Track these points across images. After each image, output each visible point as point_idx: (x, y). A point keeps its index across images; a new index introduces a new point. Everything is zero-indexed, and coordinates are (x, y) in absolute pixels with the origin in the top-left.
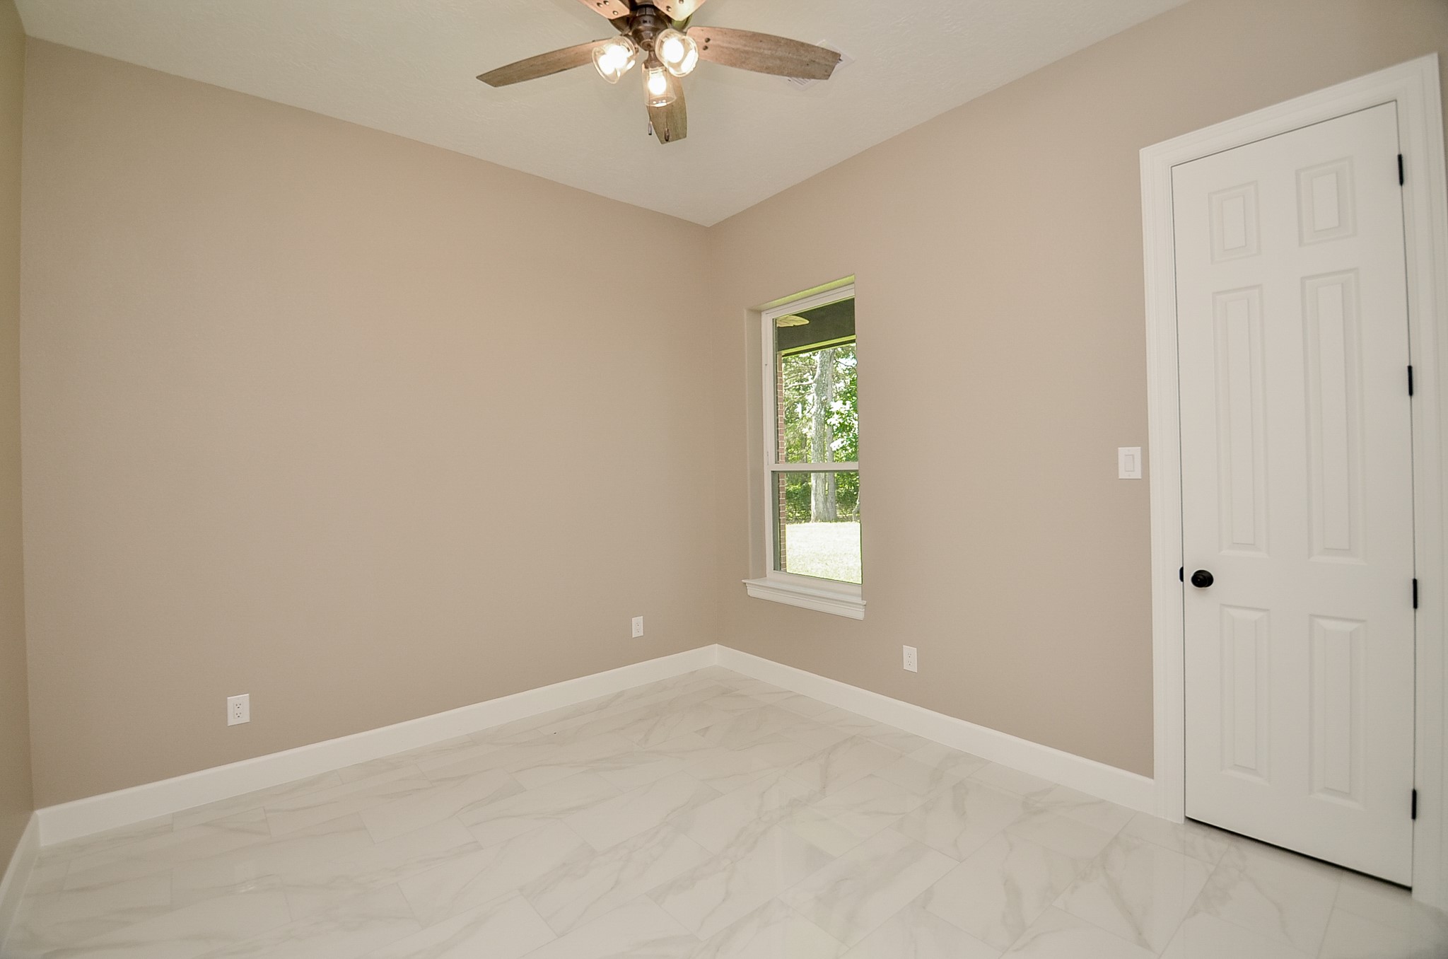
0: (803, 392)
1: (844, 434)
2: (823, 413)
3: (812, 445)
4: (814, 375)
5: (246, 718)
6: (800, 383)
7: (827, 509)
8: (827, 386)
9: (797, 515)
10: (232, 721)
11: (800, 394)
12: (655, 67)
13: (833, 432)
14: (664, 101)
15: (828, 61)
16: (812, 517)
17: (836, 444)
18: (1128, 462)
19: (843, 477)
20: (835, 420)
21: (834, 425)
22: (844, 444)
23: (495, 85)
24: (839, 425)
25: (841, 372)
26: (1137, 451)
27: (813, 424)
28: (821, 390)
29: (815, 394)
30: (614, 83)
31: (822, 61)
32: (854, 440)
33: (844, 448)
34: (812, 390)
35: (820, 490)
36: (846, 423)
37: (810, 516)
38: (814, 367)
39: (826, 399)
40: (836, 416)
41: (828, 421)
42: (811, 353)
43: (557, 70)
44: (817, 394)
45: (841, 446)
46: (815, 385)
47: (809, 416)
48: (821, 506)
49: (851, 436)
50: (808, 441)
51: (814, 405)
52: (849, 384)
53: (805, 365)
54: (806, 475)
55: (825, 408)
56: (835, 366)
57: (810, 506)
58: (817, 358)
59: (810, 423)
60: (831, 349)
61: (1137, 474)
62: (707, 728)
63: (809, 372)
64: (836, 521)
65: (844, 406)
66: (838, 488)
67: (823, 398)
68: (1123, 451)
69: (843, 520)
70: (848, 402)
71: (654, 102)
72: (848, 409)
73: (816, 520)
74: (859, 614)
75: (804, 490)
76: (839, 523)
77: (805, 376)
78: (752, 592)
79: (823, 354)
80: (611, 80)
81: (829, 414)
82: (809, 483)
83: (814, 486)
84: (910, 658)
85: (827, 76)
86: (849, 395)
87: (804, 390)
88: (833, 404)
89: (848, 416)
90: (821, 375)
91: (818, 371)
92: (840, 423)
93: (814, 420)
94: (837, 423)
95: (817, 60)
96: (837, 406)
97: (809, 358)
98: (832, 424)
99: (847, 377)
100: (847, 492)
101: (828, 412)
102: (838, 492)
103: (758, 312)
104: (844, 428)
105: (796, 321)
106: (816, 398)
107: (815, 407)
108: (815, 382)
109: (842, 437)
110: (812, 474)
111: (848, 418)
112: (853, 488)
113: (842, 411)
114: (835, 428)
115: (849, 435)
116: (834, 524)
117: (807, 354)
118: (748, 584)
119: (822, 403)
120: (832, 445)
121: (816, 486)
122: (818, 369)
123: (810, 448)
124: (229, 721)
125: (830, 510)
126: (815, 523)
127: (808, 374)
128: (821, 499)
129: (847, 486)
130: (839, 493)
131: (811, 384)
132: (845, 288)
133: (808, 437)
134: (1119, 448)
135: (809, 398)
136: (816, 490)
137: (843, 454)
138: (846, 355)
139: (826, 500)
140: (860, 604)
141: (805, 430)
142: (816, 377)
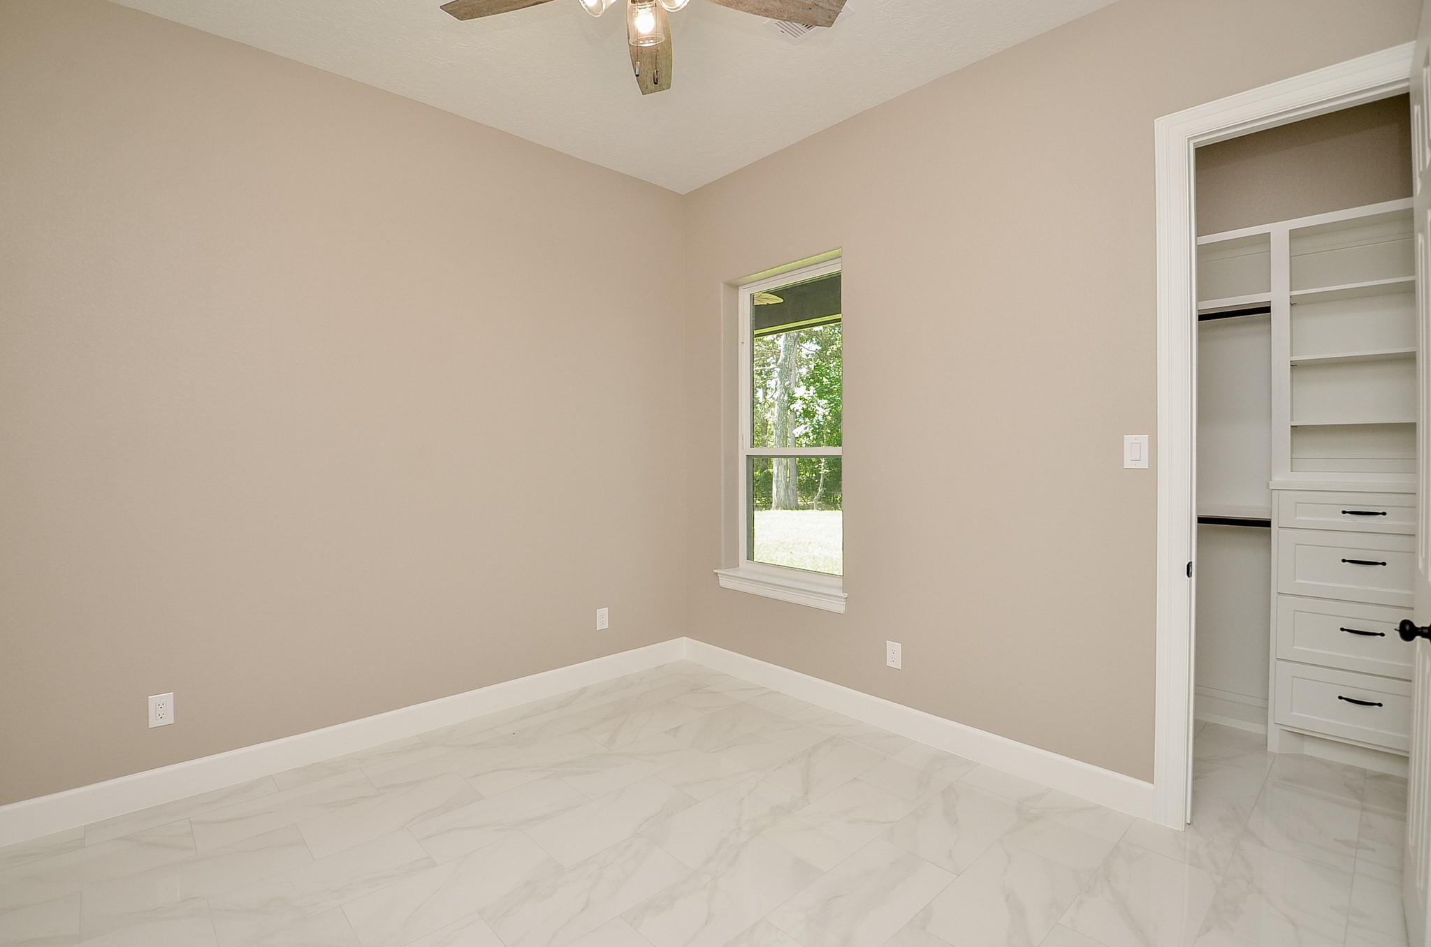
0: (765, 377)
1: (807, 420)
2: (786, 398)
3: (774, 431)
4: (777, 360)
5: (169, 719)
6: (762, 368)
7: (788, 496)
8: (791, 370)
9: (758, 502)
10: (154, 722)
11: (762, 379)
12: (644, 2)
13: (796, 417)
14: (652, 41)
15: (833, 5)
16: (773, 505)
17: (799, 431)
18: (1134, 451)
19: (805, 464)
20: (798, 406)
21: (797, 411)
22: (807, 430)
23: (462, 17)
24: (802, 411)
25: (804, 356)
26: (1144, 439)
27: (775, 410)
28: (785, 373)
29: (778, 379)
30: (598, 16)
31: (827, 6)
32: (817, 427)
33: (807, 435)
34: (775, 374)
35: (781, 478)
36: (809, 409)
37: (771, 503)
38: (777, 351)
39: (790, 384)
40: (799, 402)
41: (792, 407)
42: (775, 336)
43: (532, 3)
44: (781, 380)
45: (804, 432)
46: (778, 370)
47: (771, 401)
48: (782, 493)
49: (814, 422)
50: (769, 427)
51: (776, 389)
52: (813, 369)
53: (768, 349)
54: (767, 460)
55: (789, 394)
56: (798, 350)
57: (771, 494)
58: (781, 341)
59: (773, 409)
60: (794, 333)
61: (1144, 464)
62: (677, 729)
63: (772, 356)
64: (797, 509)
65: (808, 392)
66: (799, 475)
67: (787, 383)
68: (1129, 439)
69: (803, 508)
70: (812, 388)
71: (641, 42)
72: (811, 394)
73: (777, 508)
74: (839, 607)
75: (765, 477)
76: (800, 511)
77: (768, 360)
78: (723, 582)
79: (786, 338)
80: (594, 14)
81: (793, 399)
82: (771, 470)
83: (775, 473)
84: (894, 654)
85: (830, 23)
86: (812, 380)
87: (766, 375)
88: (796, 389)
89: (811, 402)
90: (785, 360)
91: (782, 356)
92: (803, 409)
93: (776, 406)
94: (800, 409)
95: (820, 4)
96: (800, 391)
97: (773, 342)
98: (795, 410)
99: (811, 362)
100: (809, 479)
101: (792, 398)
102: (799, 479)
103: (734, 287)
104: (808, 414)
105: (770, 299)
106: (779, 383)
107: (778, 393)
108: (778, 366)
109: (805, 423)
110: (774, 461)
111: (811, 404)
112: (814, 475)
113: (805, 397)
114: (798, 413)
115: (812, 421)
116: (796, 511)
117: (770, 337)
118: (720, 574)
119: (786, 389)
120: (795, 431)
121: (778, 473)
122: (782, 353)
123: (772, 434)
124: (150, 722)
125: (791, 498)
126: (776, 510)
127: (772, 358)
128: (783, 487)
129: (808, 474)
130: (800, 481)
131: (773, 369)
132: (830, 263)
133: (769, 423)
134: (1125, 436)
135: (771, 384)
136: (778, 477)
137: (804, 440)
138: (810, 339)
139: (787, 487)
140: (841, 597)
141: (768, 416)
142: (779, 361)
